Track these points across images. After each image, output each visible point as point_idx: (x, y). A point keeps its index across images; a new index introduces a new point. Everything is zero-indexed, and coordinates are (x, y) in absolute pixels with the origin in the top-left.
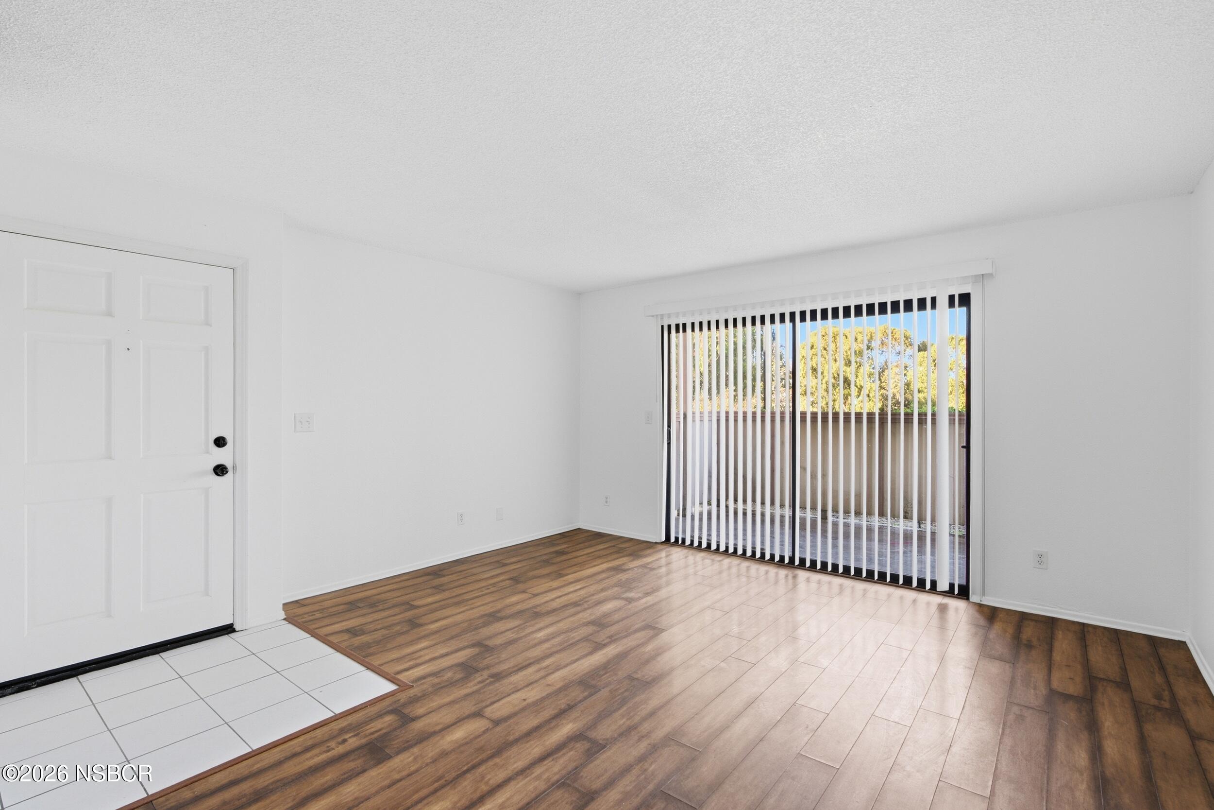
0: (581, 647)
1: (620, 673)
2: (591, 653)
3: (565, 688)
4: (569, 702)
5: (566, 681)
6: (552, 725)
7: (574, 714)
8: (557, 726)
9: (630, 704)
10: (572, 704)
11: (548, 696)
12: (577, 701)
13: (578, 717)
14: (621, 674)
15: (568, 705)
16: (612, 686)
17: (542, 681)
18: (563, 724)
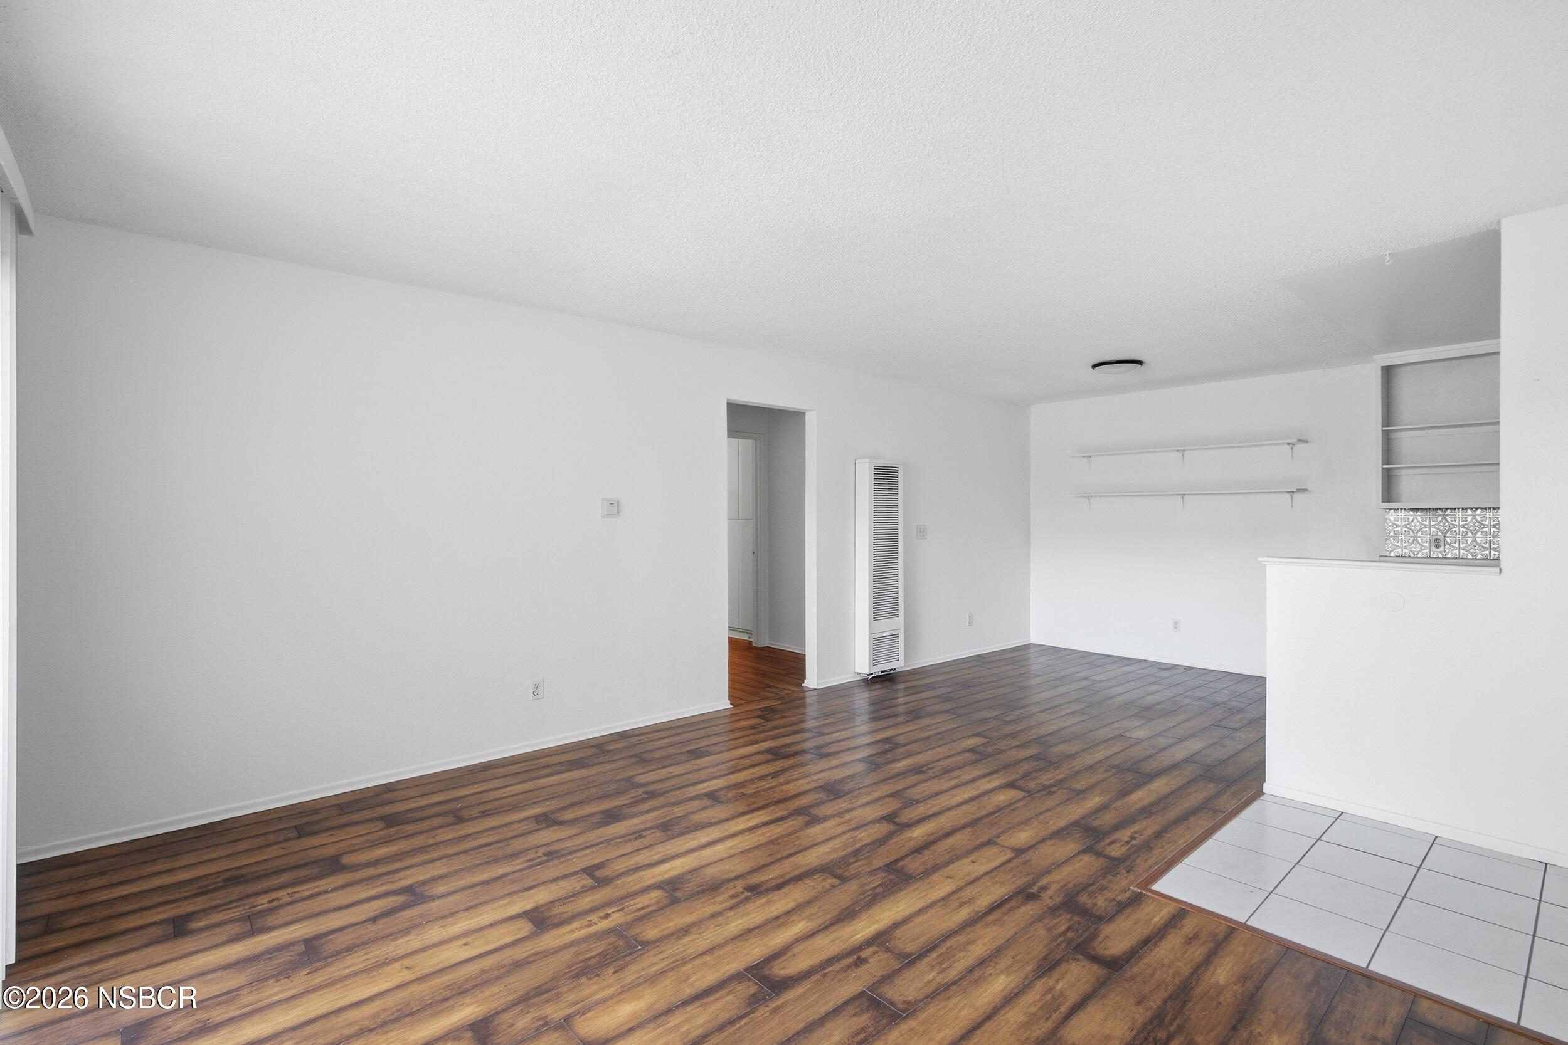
0: (914, 940)
1: (855, 888)
2: (896, 925)
3: (928, 872)
4: (920, 856)
5: (928, 881)
6: (932, 837)
7: (912, 844)
8: (929, 835)
9: (850, 849)
10: (916, 854)
11: (946, 864)
12: (911, 856)
13: (907, 841)
14: (853, 887)
15: (920, 854)
16: (868, 870)
17: (961, 883)
18: (923, 837)
